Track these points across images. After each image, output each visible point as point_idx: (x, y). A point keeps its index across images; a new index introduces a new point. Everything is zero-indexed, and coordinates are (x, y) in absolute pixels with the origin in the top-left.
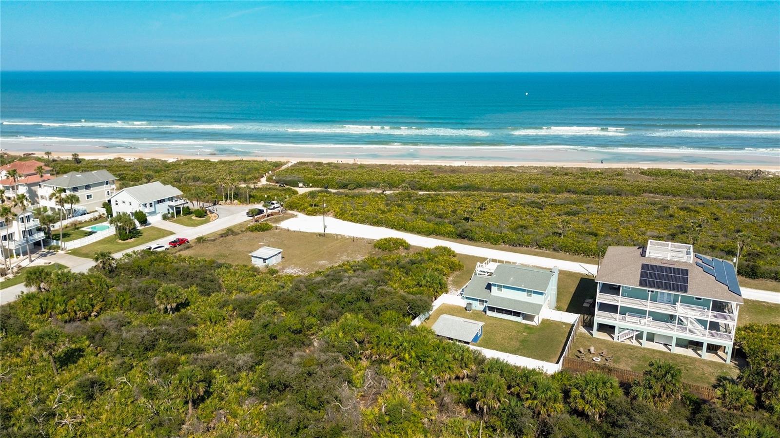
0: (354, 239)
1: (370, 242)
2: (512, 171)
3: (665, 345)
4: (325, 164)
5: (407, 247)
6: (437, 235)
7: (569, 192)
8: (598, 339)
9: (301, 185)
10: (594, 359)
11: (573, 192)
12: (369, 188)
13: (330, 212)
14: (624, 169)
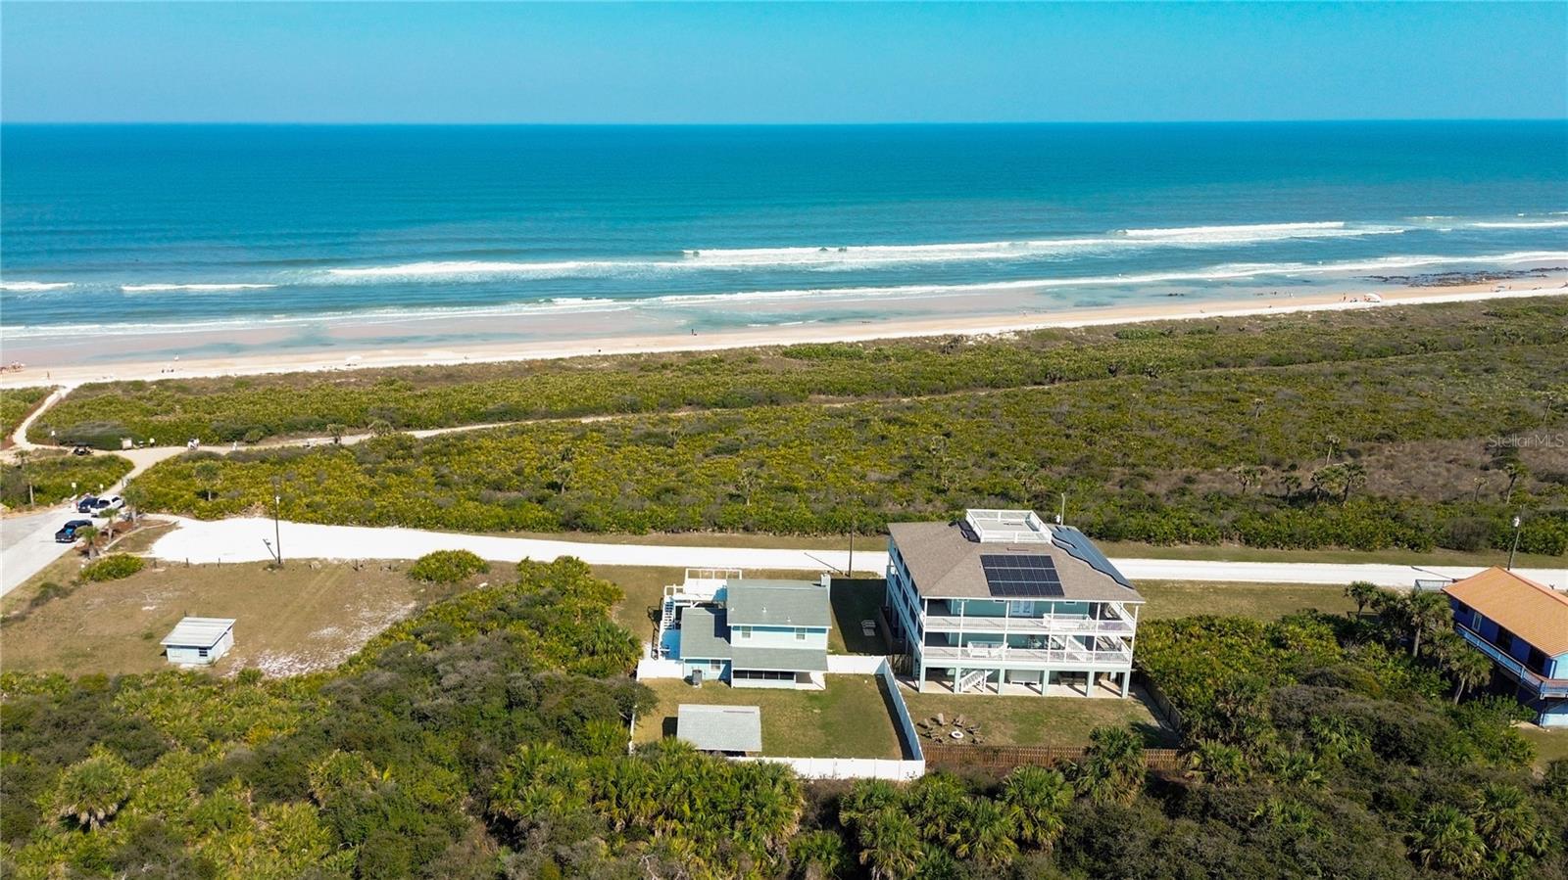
0: (356, 567)
1: (394, 566)
2: (563, 368)
4: (153, 383)
5: (484, 568)
7: (690, 404)
8: (930, 695)
9: (127, 443)
10: (953, 734)
11: (698, 404)
12: (292, 434)
13: (254, 507)
14: (755, 347)
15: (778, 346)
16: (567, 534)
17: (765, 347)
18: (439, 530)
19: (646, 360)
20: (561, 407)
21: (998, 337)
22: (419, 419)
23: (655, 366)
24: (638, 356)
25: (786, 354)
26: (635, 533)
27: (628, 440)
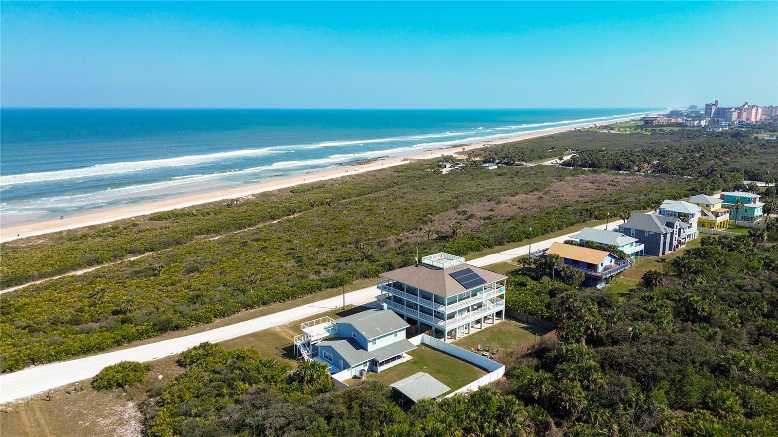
2: (13, 248)
14: (131, 218)
15: (144, 215)
16: (166, 335)
17: (137, 217)
18: (69, 358)
19: (68, 235)
20: (49, 269)
21: (246, 198)
23: (79, 236)
25: (151, 219)
26: (207, 323)
27: (127, 278)
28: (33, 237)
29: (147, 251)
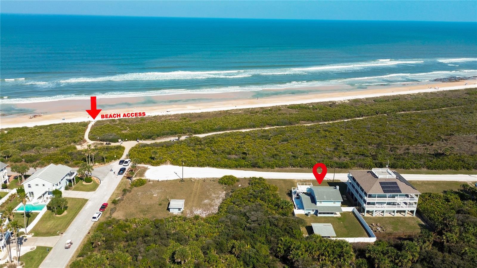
0: (204, 180)
1: (214, 180)
3: (389, 213)
5: (238, 180)
6: (240, 167)
8: (367, 217)
10: (378, 228)
12: (164, 136)
13: (167, 162)
14: (280, 106)
15: (286, 105)
16: (254, 169)
17: (282, 105)
18: (219, 168)
19: (251, 110)
20: (235, 127)
21: (344, 101)
22: (198, 131)
23: (254, 112)
24: (249, 109)
25: (288, 108)
26: (272, 168)
27: (258, 138)
28: (238, 109)
29: (275, 125)
